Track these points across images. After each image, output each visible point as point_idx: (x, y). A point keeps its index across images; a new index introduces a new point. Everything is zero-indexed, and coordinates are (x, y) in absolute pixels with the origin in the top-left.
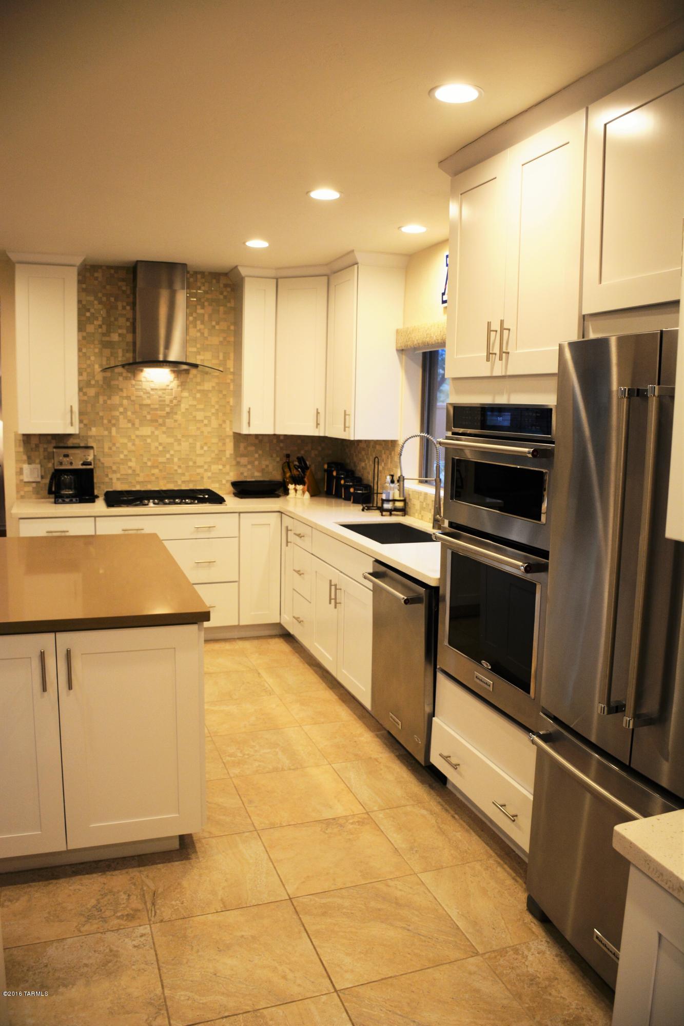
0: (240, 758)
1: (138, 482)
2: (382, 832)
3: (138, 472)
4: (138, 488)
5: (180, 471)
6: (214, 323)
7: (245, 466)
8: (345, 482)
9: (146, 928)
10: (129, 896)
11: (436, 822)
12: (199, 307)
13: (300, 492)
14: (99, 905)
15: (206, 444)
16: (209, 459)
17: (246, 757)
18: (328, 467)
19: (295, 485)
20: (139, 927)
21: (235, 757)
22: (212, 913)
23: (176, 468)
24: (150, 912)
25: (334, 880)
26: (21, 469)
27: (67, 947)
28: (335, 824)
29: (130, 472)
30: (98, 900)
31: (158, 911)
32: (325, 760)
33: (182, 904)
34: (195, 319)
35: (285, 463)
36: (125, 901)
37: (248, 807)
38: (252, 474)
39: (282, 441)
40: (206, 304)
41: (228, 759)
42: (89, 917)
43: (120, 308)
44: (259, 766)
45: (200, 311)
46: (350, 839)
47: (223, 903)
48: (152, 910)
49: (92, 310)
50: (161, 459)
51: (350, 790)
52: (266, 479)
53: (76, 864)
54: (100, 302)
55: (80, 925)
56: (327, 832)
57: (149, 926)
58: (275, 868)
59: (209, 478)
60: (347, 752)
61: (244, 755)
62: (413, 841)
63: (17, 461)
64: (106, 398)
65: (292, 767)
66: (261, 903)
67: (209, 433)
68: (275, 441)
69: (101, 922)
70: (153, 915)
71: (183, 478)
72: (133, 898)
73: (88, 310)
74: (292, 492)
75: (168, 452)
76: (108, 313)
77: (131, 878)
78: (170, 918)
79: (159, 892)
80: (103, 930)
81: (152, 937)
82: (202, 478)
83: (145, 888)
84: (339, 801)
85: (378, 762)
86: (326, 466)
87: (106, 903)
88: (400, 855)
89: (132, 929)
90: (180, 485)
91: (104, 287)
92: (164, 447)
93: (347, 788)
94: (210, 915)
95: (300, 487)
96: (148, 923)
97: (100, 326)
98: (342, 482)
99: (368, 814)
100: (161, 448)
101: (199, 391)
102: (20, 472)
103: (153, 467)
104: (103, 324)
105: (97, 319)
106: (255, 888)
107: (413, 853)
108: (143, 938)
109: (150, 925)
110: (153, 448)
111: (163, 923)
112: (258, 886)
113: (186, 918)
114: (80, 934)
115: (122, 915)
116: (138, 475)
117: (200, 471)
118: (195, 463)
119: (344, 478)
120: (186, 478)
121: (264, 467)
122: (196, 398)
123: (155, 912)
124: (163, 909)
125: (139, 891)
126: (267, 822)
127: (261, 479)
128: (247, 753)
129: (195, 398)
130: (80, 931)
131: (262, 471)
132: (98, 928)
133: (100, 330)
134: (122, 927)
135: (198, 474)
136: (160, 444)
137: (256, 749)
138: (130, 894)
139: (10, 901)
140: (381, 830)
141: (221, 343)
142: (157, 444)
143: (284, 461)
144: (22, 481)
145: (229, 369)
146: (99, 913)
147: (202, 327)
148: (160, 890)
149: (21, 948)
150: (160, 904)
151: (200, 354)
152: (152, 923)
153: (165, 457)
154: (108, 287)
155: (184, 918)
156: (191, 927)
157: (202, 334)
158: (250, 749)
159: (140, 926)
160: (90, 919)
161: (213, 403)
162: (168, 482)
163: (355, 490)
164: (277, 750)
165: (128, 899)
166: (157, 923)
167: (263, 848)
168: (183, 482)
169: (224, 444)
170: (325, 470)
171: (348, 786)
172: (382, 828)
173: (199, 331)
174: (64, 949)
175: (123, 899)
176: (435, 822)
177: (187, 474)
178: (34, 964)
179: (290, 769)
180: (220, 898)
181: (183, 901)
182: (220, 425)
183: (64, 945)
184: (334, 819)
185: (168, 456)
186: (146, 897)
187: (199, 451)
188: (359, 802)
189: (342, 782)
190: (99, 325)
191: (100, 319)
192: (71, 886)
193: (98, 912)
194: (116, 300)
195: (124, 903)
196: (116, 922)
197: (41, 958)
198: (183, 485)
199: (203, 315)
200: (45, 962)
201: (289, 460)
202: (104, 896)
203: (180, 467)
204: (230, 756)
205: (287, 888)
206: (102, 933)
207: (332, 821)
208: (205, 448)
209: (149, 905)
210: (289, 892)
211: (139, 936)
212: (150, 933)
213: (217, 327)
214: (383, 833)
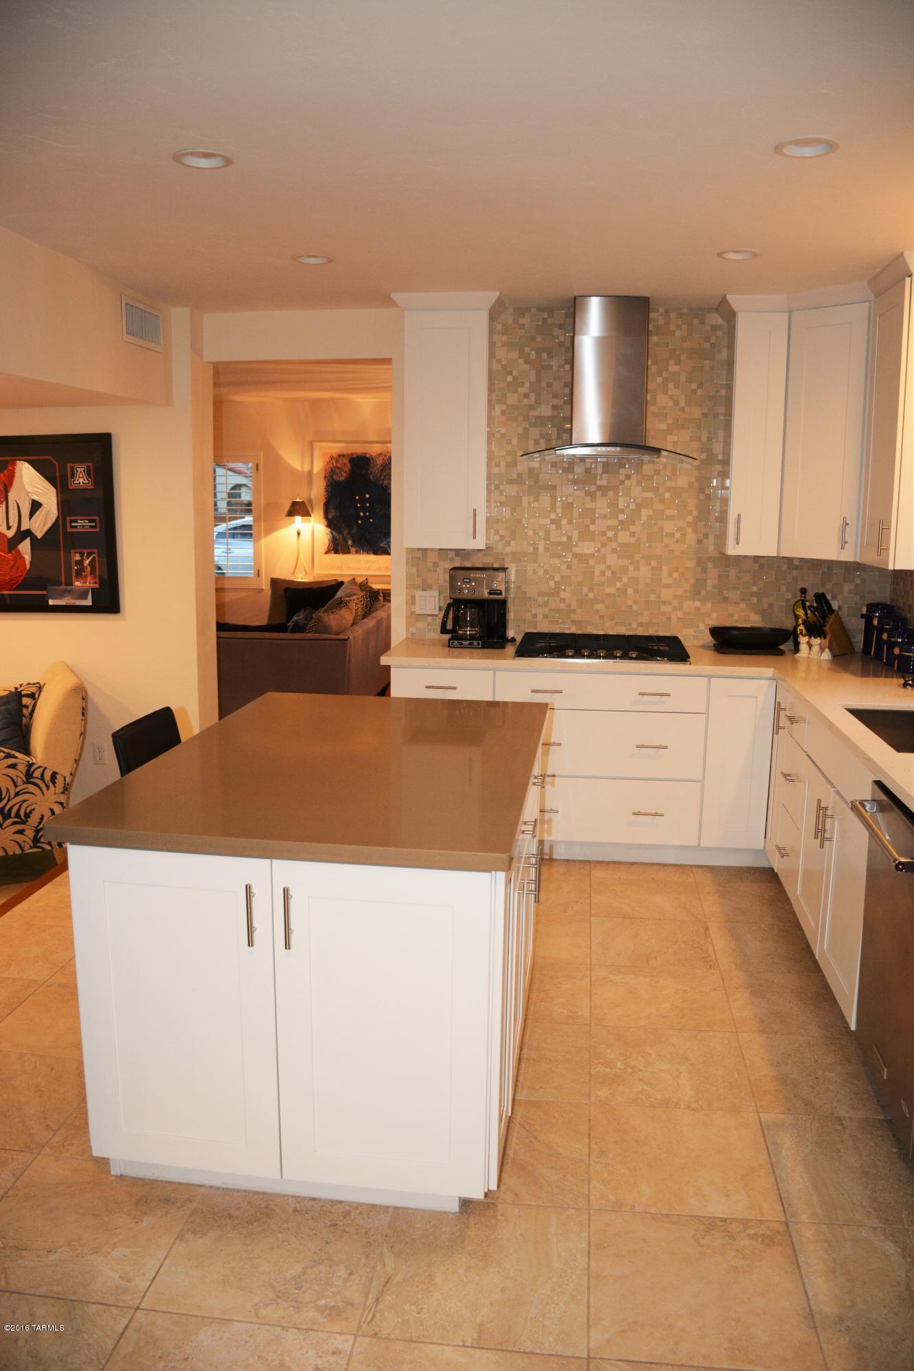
0: (617, 1070)
1: (574, 622)
2: (799, 1268)
3: (574, 606)
4: (573, 630)
5: (635, 608)
6: (694, 386)
7: (736, 603)
8: (888, 637)
9: (347, 1341)
10: (351, 1274)
11: (907, 1276)
12: (672, 362)
13: (816, 649)
14: (303, 1278)
15: (676, 569)
16: (680, 592)
17: (629, 1070)
18: (867, 611)
19: (810, 637)
20: (338, 1336)
21: (612, 1069)
22: (455, 1346)
23: (630, 602)
24: (366, 1312)
25: (677, 1343)
26: (413, 597)
27: (228, 1336)
28: (722, 1229)
29: (562, 606)
30: (305, 1268)
31: (378, 1315)
32: (753, 1104)
33: (419, 1313)
34: (666, 380)
35: (799, 601)
36: (340, 1282)
37: (594, 1162)
38: (744, 616)
39: (796, 567)
40: (683, 357)
41: (600, 1068)
42: (280, 1295)
43: (555, 368)
44: (642, 1092)
45: (673, 368)
46: (736, 1267)
47: (480, 1332)
48: (370, 1311)
49: (515, 373)
50: (608, 590)
51: (773, 1170)
52: (769, 626)
53: (305, 1198)
54: (527, 362)
55: (262, 1305)
56: (703, 1242)
57: (353, 1338)
58: (589, 1288)
59: (679, 619)
60: (796, 1095)
61: (627, 1066)
62: (848, 1303)
63: (409, 587)
64: (532, 498)
65: (694, 1105)
66: (538, 1351)
67: (682, 552)
68: (785, 567)
69: (292, 1309)
70: (369, 1319)
71: (640, 619)
72: (356, 1279)
73: (510, 373)
74: (803, 647)
75: (620, 579)
76: (538, 374)
77: (368, 1243)
78: (389, 1334)
79: (395, 1281)
80: (289, 1323)
81: (349, 1359)
82: (669, 619)
83: (379, 1268)
84: (746, 1185)
85: (842, 1125)
86: (864, 610)
87: (313, 1277)
88: (815, 1327)
89: (327, 1335)
90: (636, 630)
91: (533, 338)
92: (614, 573)
93: (770, 1166)
94: (450, 1348)
95: (816, 641)
96: (354, 1333)
97: (526, 396)
98: (885, 636)
99: (787, 1226)
100: (608, 573)
101: (669, 490)
102: (412, 601)
103: (596, 601)
104: (531, 391)
105: (522, 385)
106: (541, 1320)
107: (840, 1331)
108: (336, 1358)
109: (355, 1337)
110: (597, 572)
111: (375, 1340)
112: (547, 1315)
113: (413, 1342)
114: (255, 1320)
115: (326, 1306)
116: (574, 611)
117: (664, 608)
118: (659, 597)
119: (889, 631)
120: (644, 619)
121: (765, 606)
122: (664, 499)
123: (374, 1316)
124: (386, 1313)
125: (368, 1270)
126: (612, 1198)
127: (760, 625)
128: (633, 1063)
129: (662, 501)
130: (256, 1314)
131: (762, 612)
132: (283, 1318)
133: (526, 401)
134: (315, 1327)
135: (663, 614)
136: (609, 567)
137: (650, 1060)
138: (354, 1271)
139: (195, 1233)
140: (798, 1264)
141: (705, 415)
142: (603, 567)
143: (799, 598)
144: (413, 613)
145: (717, 455)
146: (297, 1291)
147: (676, 392)
148: (399, 1278)
149: (170, 1315)
150: (387, 1303)
151: (671, 434)
152: (360, 1333)
153: (615, 585)
154: (539, 338)
155: (409, 1341)
156: (411, 1362)
157: (676, 403)
158: (640, 1058)
159: (341, 1334)
160: (279, 1297)
161: (690, 508)
162: (617, 624)
163: (901, 651)
164: (682, 1068)
165: (347, 1280)
166: (367, 1336)
167: (585, 1246)
168: (641, 624)
169: (704, 570)
170: (863, 616)
171: (774, 1160)
172: (801, 1260)
173: (671, 397)
174: (221, 1338)
175: (340, 1277)
176: (904, 1276)
177: (646, 613)
178: (173, 1351)
179: (688, 1107)
180: (478, 1321)
181: (422, 1309)
182: (699, 542)
183: (225, 1332)
184: (725, 1220)
185: (619, 585)
186: (374, 1284)
187: (666, 580)
188: (780, 1196)
189: (766, 1151)
190: (525, 394)
191: (527, 384)
192: (281, 1232)
193: (296, 1289)
194: (550, 356)
195: (337, 1285)
196: (312, 1314)
197: (186, 1343)
198: (640, 629)
199: (679, 373)
200: (188, 1352)
201: (805, 597)
202: (316, 1263)
203: (636, 602)
204: (606, 1064)
205: (591, 1334)
206: (283, 1328)
207: (719, 1223)
208: (676, 575)
209: (371, 1300)
210: (592, 1344)
211: (331, 1351)
212: (348, 1352)
213: (699, 392)
214: (800, 1272)
